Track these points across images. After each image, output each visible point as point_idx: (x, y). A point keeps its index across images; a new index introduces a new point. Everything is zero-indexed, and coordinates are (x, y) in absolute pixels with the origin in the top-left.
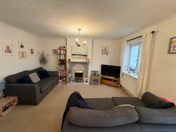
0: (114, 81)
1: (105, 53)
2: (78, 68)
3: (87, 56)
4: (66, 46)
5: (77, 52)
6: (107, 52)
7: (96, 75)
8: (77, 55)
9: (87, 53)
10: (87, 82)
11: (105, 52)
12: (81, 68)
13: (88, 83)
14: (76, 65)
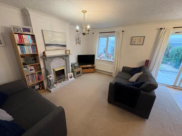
0: (91, 67)
1: (78, 43)
2: (57, 64)
3: (65, 46)
4: (31, 27)
5: (53, 40)
6: (80, 41)
7: (76, 67)
8: (54, 46)
9: (66, 42)
10: (71, 77)
11: (78, 41)
12: (61, 62)
13: (73, 78)
14: (54, 60)
